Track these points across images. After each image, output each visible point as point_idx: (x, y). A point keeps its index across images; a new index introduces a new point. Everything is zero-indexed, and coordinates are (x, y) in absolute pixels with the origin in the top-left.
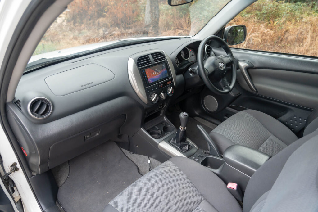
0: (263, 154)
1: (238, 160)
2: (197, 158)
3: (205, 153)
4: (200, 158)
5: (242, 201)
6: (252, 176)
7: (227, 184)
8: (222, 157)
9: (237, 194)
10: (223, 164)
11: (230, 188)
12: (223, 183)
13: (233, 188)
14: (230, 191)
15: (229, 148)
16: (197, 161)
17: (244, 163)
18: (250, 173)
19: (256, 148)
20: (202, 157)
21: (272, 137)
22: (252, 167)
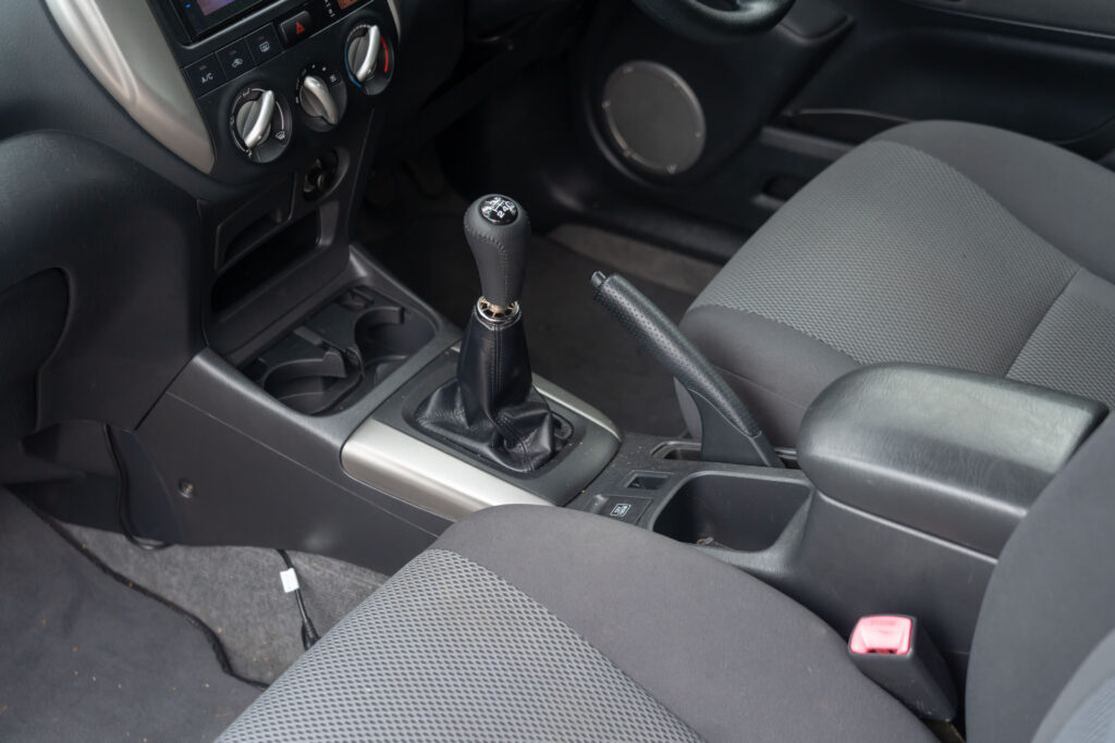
0: (1051, 399)
1: (901, 462)
2: (628, 501)
3: (672, 456)
4: (644, 495)
5: (960, 721)
6: (1005, 552)
7: (844, 630)
8: (790, 465)
9: (917, 680)
10: (806, 506)
11: (872, 651)
12: (820, 629)
13: (891, 651)
14: (875, 668)
15: (828, 398)
16: (626, 519)
17: (943, 474)
18: (992, 534)
19: (997, 369)
20: (651, 484)
21: (1082, 284)
22: (995, 490)
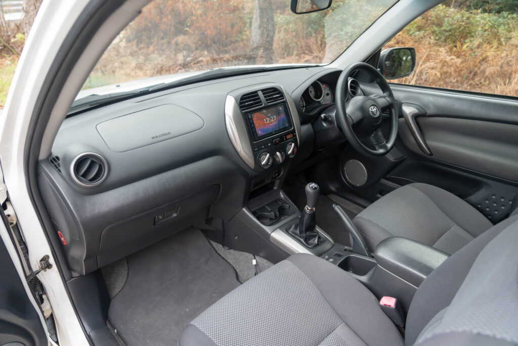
0: (439, 252)
1: (399, 260)
2: (332, 258)
3: (345, 250)
4: (338, 258)
5: (404, 327)
6: (420, 286)
7: (379, 298)
8: (373, 257)
9: (395, 315)
10: (374, 268)
11: (385, 305)
12: (373, 297)
13: (390, 306)
14: (385, 309)
15: (384, 242)
16: (332, 262)
17: (409, 265)
18: (417, 281)
19: (430, 244)
20: (339, 256)
21: (455, 228)
22: (421, 271)
